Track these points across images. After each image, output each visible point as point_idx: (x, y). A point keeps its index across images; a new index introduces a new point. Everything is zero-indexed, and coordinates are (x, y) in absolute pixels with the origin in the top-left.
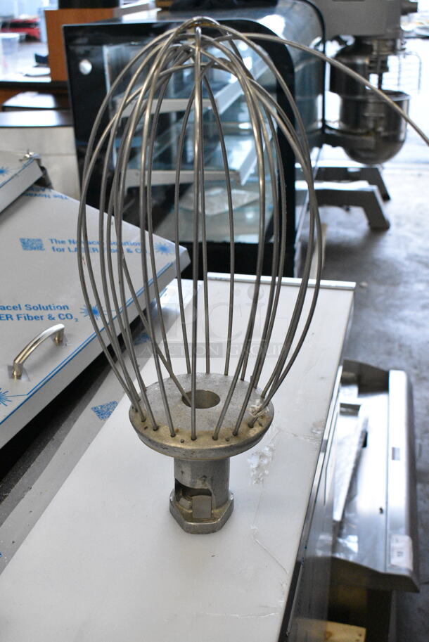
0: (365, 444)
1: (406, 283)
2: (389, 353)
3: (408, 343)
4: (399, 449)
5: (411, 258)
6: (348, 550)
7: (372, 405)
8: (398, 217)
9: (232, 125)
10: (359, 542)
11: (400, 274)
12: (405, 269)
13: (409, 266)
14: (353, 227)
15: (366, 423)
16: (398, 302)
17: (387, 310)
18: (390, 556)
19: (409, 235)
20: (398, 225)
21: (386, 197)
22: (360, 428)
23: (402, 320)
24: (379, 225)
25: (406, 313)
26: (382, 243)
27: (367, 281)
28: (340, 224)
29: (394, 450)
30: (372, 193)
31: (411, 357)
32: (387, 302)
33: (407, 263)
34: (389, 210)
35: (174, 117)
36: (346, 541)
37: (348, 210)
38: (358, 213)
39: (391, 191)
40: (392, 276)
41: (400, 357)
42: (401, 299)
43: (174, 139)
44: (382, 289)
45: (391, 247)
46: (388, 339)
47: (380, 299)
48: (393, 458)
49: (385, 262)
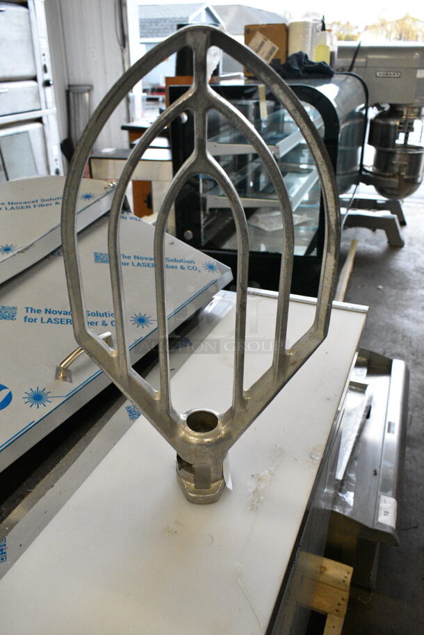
0: (368, 416)
1: (413, 288)
2: (394, 342)
3: (409, 335)
4: (394, 424)
5: (418, 270)
6: (345, 504)
7: (377, 384)
8: (411, 239)
9: (295, 165)
10: (355, 498)
11: (408, 281)
12: (411, 278)
13: (416, 276)
14: (376, 244)
15: (371, 399)
16: (404, 303)
17: (396, 308)
18: (378, 514)
19: (418, 252)
20: (410, 244)
21: (403, 223)
22: (365, 404)
23: (407, 316)
24: (396, 244)
25: (410, 311)
26: (397, 257)
27: (383, 285)
28: (367, 241)
29: (390, 423)
30: (393, 220)
31: (411, 345)
32: (397, 302)
33: (414, 273)
34: (405, 233)
35: (250, 158)
36: (345, 496)
37: (374, 230)
38: (381, 234)
39: (407, 219)
40: (401, 282)
41: (402, 345)
42: (406, 300)
43: (250, 173)
44: (394, 292)
45: (404, 261)
46: (394, 330)
47: (392, 299)
48: (389, 431)
49: (398, 271)
